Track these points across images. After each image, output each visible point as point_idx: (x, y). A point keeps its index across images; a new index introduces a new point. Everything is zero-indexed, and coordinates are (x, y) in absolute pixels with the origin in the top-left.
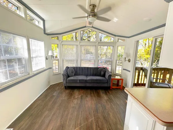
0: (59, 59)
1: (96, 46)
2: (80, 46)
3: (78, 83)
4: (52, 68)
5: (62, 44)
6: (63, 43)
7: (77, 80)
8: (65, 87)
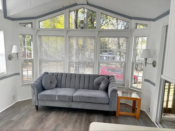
0: (33, 59)
1: (96, 38)
2: (67, 37)
3: (56, 101)
4: (21, 74)
5: (38, 34)
6: (40, 33)
7: (55, 96)
8: (37, 107)
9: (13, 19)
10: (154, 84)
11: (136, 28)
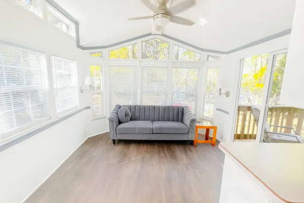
0: (102, 91)
1: (170, 69)
2: (140, 68)
3: (136, 134)
4: (91, 107)
5: (108, 64)
6: (110, 62)
7: (135, 129)
8: (114, 141)
9: (84, 48)
10: (228, 113)
11: (208, 60)
